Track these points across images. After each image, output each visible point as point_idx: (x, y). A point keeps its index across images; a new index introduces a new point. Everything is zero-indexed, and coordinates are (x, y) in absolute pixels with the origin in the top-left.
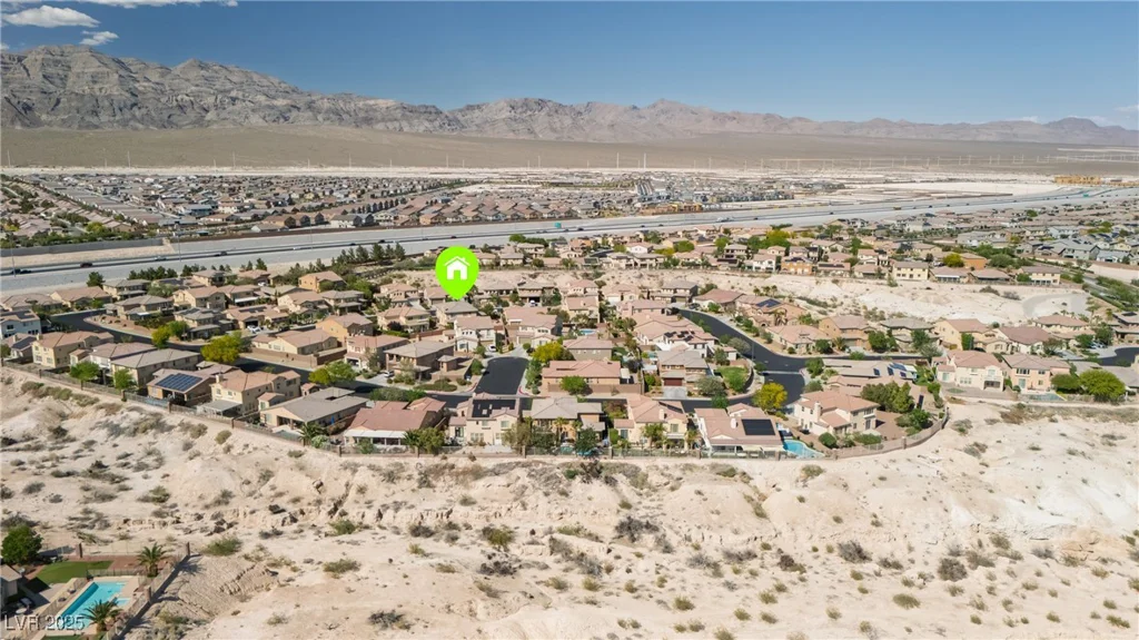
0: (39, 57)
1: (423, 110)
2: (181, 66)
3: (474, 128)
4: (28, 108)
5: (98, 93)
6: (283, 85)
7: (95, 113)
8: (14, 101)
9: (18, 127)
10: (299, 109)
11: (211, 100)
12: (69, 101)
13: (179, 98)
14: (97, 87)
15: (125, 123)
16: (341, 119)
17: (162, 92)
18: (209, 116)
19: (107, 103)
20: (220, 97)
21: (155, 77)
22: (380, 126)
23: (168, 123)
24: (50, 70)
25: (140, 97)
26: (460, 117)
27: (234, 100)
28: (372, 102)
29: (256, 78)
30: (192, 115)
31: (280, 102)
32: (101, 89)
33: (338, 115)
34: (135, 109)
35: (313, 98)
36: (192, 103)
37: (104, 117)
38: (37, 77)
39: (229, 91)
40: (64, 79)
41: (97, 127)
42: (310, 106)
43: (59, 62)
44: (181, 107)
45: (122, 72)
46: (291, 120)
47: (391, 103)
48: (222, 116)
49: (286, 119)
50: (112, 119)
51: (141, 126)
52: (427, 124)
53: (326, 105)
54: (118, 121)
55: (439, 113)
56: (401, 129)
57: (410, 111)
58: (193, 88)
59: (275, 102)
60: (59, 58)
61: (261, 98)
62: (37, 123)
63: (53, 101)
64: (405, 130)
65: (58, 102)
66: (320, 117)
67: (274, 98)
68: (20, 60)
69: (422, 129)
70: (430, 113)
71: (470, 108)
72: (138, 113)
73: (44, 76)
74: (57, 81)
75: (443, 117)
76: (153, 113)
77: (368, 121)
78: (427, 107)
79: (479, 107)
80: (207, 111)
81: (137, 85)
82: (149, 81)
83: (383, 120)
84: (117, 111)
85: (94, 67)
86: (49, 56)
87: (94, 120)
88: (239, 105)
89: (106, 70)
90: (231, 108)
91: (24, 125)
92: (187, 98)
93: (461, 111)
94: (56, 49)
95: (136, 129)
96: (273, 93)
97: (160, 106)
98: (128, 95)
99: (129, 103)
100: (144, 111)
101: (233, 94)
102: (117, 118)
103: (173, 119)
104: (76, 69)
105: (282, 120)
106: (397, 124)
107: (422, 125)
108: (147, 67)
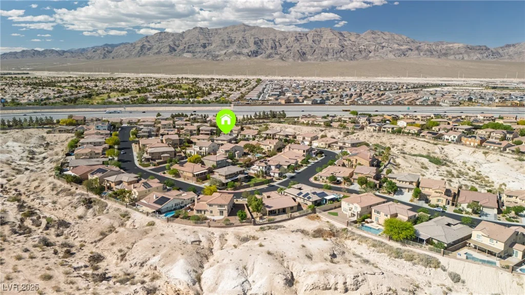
0: (313, 33)
1: (478, 48)
2: (365, 33)
3: (507, 57)
4: (304, 54)
5: (329, 47)
6: (408, 39)
7: (327, 55)
8: (300, 51)
9: (300, 61)
10: (412, 50)
11: (373, 48)
12: (318, 50)
13: (360, 47)
14: (329, 44)
15: (337, 59)
16: (432, 54)
17: (354, 45)
18: (371, 55)
19: (331, 51)
20: (377, 46)
21: (353, 39)
22: (452, 57)
23: (353, 58)
24: (315, 38)
25: (345, 47)
26: (500, 51)
27: (383, 47)
28: (451, 45)
29: (396, 37)
30: (364, 54)
31: (404, 47)
32: (330, 45)
33: (431, 52)
34: (342, 53)
35: (421, 45)
36: (365, 49)
37: (330, 57)
38: (310, 42)
39: (381, 43)
40: (319, 42)
41: (326, 61)
42: (417, 49)
43: (319, 35)
44: (360, 51)
45: (341, 38)
46: (407, 55)
47: (461, 45)
48: (376, 55)
49: (405, 55)
50: (332, 57)
51: (342, 60)
52: (479, 56)
53: (426, 47)
54: (333, 58)
55: (487, 49)
56: (463, 58)
57: (469, 49)
58: (367, 43)
59: (402, 48)
60: (319, 33)
61: (396, 46)
62: (306, 59)
63: (313, 51)
64: (465, 59)
65: (315, 51)
66: (421, 54)
67: (402, 45)
68: (306, 35)
69: (475, 58)
70: (482, 49)
71: (508, 46)
72: (342, 54)
73: (313, 41)
74: (317, 43)
75: (489, 51)
76: (348, 54)
77: (446, 55)
78: (480, 46)
79: (514, 45)
80: (370, 52)
81: (345, 43)
82: (350, 40)
83: (454, 54)
84: (335, 54)
85: (331, 36)
86: (316, 33)
87: (326, 58)
88: (385, 49)
89: (335, 37)
90: (380, 51)
91: (302, 60)
92: (363, 47)
93: (502, 48)
94: (319, 30)
95: (340, 61)
96: (402, 43)
97: (352, 51)
98: (340, 47)
99: (340, 50)
100: (345, 53)
101: (383, 44)
102: (335, 56)
103: (356, 56)
104: (324, 37)
105: (403, 56)
106: (461, 56)
107: (476, 56)
108: (351, 34)
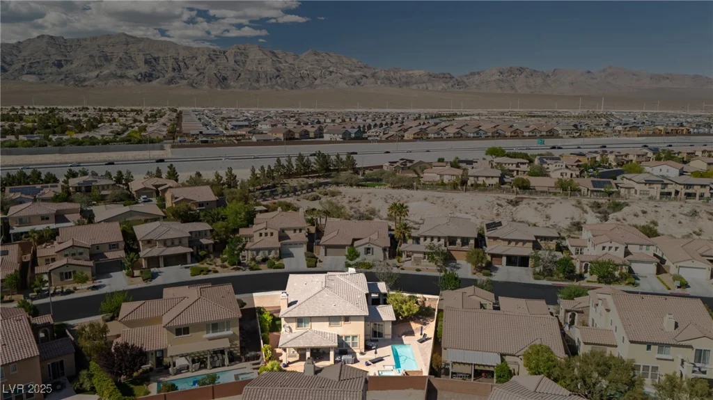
0: (233, 51)
1: (442, 76)
2: (305, 54)
3: (474, 87)
4: (225, 79)
5: (260, 70)
6: (360, 63)
7: (258, 81)
8: (218, 75)
9: (219, 89)
10: (367, 77)
11: (319, 73)
12: (245, 74)
13: (302, 72)
14: (260, 66)
15: (272, 87)
16: (391, 83)
17: (293, 69)
18: (317, 82)
19: (263, 76)
20: (323, 71)
21: (290, 60)
22: (415, 87)
23: (294, 87)
24: (238, 58)
25: (282, 72)
26: (465, 80)
27: (331, 72)
28: (410, 72)
29: (345, 59)
30: (307, 81)
31: (357, 73)
32: (261, 68)
33: (389, 80)
34: (278, 78)
35: (376, 71)
36: (308, 75)
37: (262, 84)
38: (232, 62)
39: (328, 68)
40: (244, 63)
41: (258, 89)
42: (373, 76)
43: (242, 53)
44: (302, 77)
45: (275, 59)
46: (362, 84)
47: (422, 72)
48: (324, 82)
49: (359, 83)
50: (265, 84)
51: (280, 88)
52: (444, 85)
53: (383, 74)
54: (268, 86)
55: (452, 78)
56: (427, 88)
57: (433, 77)
58: (310, 66)
59: (354, 74)
60: (243, 51)
61: (346, 71)
62: (228, 87)
63: (238, 74)
64: (429, 89)
65: (240, 75)
66: (379, 82)
67: (353, 71)
68: (224, 52)
69: (440, 88)
70: (446, 78)
71: (473, 74)
72: (279, 81)
73: (235, 62)
74: (241, 64)
75: (455, 80)
76: (287, 81)
77: (407, 84)
78: (444, 74)
79: (478, 73)
80: (316, 79)
81: (280, 65)
82: (286, 62)
83: (416, 83)
84: (269, 80)
85: (260, 55)
86: (238, 50)
87: (256, 85)
88: (333, 75)
89: (265, 57)
90: (329, 77)
91: (222, 88)
92: (305, 72)
93: (466, 76)
94: (242, 46)
95: (277, 90)
96: (353, 68)
97: (291, 76)
98: (275, 71)
99: (275, 75)
100: (282, 80)
101: (331, 69)
102: (269, 84)
103: (298, 84)
104: (251, 56)
105: (357, 84)
106: (424, 85)
107: (441, 86)
108: (287, 55)
